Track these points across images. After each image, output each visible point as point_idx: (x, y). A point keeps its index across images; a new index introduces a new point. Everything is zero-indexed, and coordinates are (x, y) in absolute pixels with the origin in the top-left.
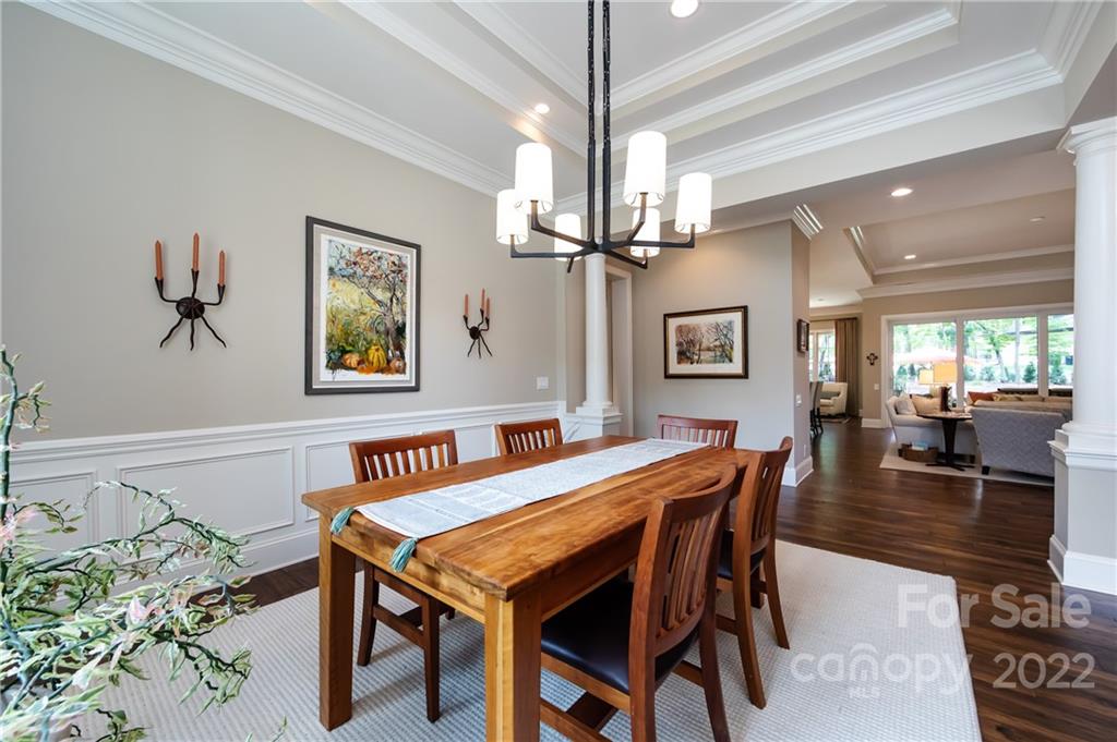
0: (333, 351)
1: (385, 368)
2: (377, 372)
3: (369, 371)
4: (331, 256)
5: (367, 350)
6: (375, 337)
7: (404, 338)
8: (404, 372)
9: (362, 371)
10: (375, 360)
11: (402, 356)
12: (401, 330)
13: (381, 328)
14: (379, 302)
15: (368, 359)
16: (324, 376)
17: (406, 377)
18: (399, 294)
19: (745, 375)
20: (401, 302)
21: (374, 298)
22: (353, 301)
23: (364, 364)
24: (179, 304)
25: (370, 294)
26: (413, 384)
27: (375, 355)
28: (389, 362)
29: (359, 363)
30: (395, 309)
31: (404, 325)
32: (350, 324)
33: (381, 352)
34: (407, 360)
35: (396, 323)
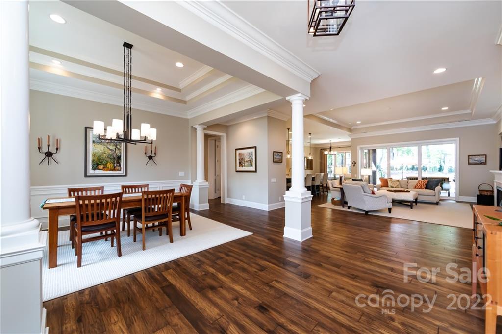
0: (94, 165)
1: (114, 169)
2: (110, 170)
3: (107, 170)
4: (93, 137)
5: (106, 164)
6: (109, 160)
7: (120, 160)
8: (120, 170)
9: (105, 170)
10: (110, 167)
11: (120, 166)
12: (119, 158)
13: (112, 157)
14: (111, 150)
15: (107, 167)
16: (91, 172)
17: (122, 172)
18: (118, 147)
19: (256, 171)
20: (119, 149)
21: (109, 149)
22: (101, 150)
23: (105, 168)
24: (45, 153)
25: (107, 147)
26: (124, 174)
27: (109, 165)
28: (115, 167)
29: (103, 168)
30: (117, 151)
31: (121, 156)
32: (100, 156)
33: (112, 165)
34: (122, 166)
35: (117, 156)
